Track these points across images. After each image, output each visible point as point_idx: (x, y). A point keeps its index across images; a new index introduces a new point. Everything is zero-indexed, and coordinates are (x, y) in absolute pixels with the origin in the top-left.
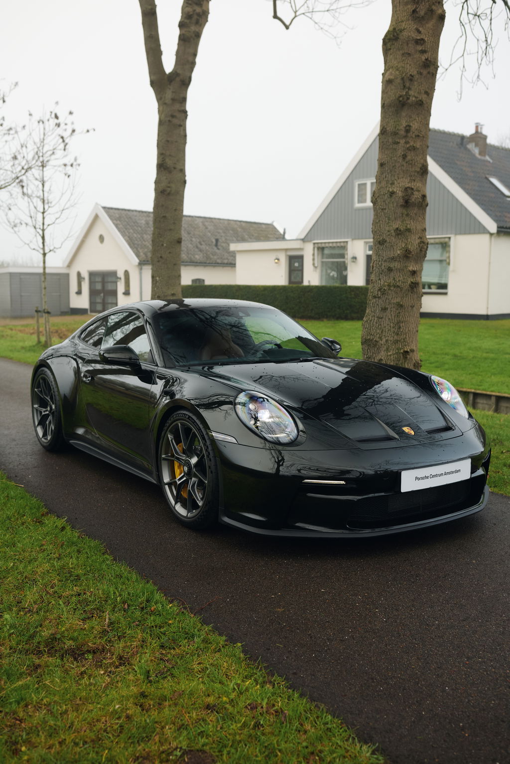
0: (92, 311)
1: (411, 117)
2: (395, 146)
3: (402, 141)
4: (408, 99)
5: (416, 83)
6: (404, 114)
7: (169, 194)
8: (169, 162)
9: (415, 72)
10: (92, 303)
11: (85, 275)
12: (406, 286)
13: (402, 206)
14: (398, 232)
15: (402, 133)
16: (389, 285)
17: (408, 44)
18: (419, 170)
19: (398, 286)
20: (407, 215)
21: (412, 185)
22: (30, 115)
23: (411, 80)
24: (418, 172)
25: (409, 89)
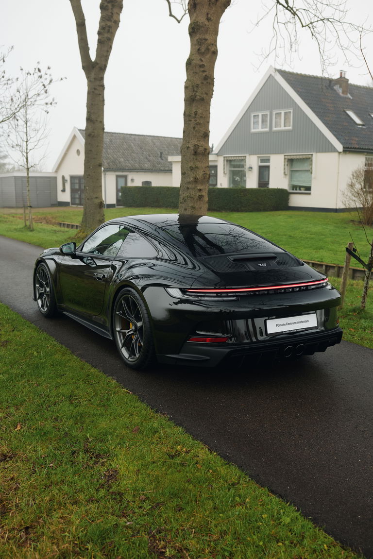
1: (197, 107)
2: (189, 122)
3: (193, 120)
4: (196, 97)
5: (200, 88)
6: (194, 105)
8: (93, 117)
9: (200, 83)
11: (68, 178)
12: (196, 197)
13: (193, 154)
14: (192, 169)
15: (193, 115)
16: (188, 197)
17: (195, 67)
18: (202, 135)
19: (192, 197)
20: (196, 159)
21: (199, 143)
22: (22, 69)
23: (197, 87)
24: (202, 136)
25: (196, 92)
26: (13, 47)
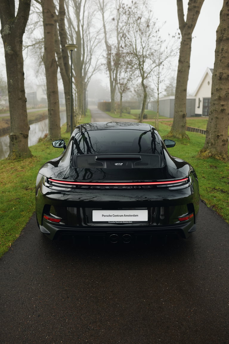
0: (203, 115)
1: (224, 45)
2: (218, 57)
3: (220, 55)
4: (223, 38)
5: (226, 31)
6: (221, 44)
7: (182, 72)
8: (182, 59)
9: (227, 27)
10: (203, 112)
11: (202, 100)
12: (219, 111)
13: (219, 80)
14: (217, 90)
15: (220, 51)
16: (213, 110)
17: (224, 16)
18: (226, 65)
19: (216, 111)
20: (221, 83)
21: (223, 71)
23: (225, 30)
25: (224, 34)
26: (165, 22)
